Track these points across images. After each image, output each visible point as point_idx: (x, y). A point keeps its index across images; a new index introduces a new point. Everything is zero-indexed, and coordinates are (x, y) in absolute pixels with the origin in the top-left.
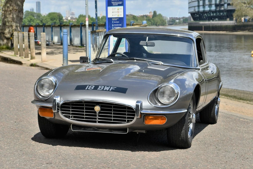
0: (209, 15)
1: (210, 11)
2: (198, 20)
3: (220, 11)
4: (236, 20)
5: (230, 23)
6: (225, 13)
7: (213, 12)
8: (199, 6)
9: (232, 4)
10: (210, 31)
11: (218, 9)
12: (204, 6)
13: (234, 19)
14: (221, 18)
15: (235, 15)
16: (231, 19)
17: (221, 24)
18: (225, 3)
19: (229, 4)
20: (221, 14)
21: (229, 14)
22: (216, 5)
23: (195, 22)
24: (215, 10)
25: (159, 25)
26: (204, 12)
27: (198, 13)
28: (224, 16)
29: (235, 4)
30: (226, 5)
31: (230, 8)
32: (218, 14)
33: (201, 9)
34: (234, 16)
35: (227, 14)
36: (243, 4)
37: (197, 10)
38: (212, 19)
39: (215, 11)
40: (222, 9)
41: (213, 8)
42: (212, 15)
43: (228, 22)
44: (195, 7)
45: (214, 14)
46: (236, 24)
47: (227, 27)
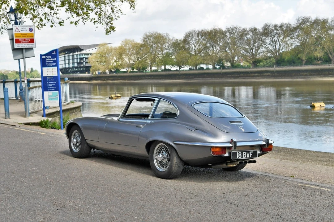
0: (73, 70)
1: (73, 67)
2: (65, 74)
3: (81, 67)
4: (92, 73)
5: (88, 76)
6: (84, 69)
7: (76, 68)
8: (65, 64)
9: (89, 62)
10: (74, 81)
11: (79, 66)
12: (69, 63)
13: (91, 72)
14: (81, 72)
15: (91, 69)
16: (89, 73)
17: (82, 76)
18: (84, 62)
19: (87, 63)
20: (81, 69)
21: (88, 69)
22: (78, 63)
23: (63, 75)
24: (77, 66)
25: (35, 78)
26: (69, 68)
27: (65, 68)
28: (84, 71)
29: (91, 62)
30: (84, 63)
31: (87, 65)
32: (79, 69)
33: (67, 66)
34: (91, 71)
35: (85, 69)
36: (96, 62)
37: (64, 67)
38: (75, 73)
39: (77, 68)
40: (82, 66)
41: (76, 65)
42: (75, 70)
43: (86, 75)
44: (62, 64)
45: (77, 69)
46: (92, 76)
47: (86, 78)
